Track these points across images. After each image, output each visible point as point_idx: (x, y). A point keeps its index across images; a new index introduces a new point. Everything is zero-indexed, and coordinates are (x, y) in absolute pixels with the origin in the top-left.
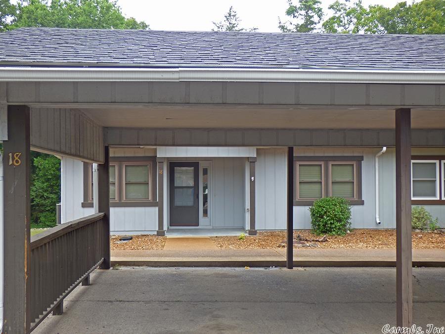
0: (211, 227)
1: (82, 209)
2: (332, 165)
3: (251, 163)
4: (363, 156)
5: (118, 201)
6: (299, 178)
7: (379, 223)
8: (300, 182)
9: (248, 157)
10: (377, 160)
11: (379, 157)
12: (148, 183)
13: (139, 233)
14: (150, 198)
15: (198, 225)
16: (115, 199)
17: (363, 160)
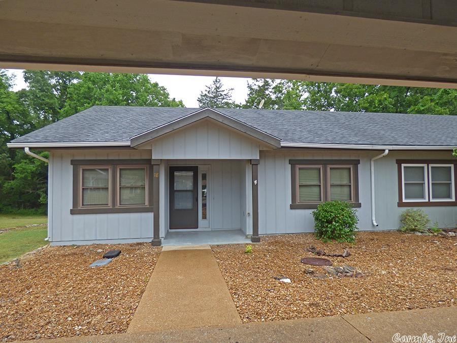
0: (210, 230)
1: (71, 216)
2: (330, 168)
3: (254, 166)
4: (359, 160)
5: (111, 207)
6: (299, 182)
7: (377, 225)
8: (299, 186)
9: (251, 160)
10: (372, 163)
11: (374, 161)
12: (145, 188)
13: (135, 241)
14: (147, 203)
15: (197, 228)
16: (107, 205)
17: (359, 163)
